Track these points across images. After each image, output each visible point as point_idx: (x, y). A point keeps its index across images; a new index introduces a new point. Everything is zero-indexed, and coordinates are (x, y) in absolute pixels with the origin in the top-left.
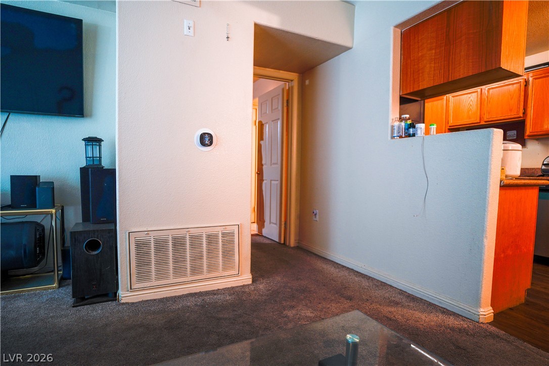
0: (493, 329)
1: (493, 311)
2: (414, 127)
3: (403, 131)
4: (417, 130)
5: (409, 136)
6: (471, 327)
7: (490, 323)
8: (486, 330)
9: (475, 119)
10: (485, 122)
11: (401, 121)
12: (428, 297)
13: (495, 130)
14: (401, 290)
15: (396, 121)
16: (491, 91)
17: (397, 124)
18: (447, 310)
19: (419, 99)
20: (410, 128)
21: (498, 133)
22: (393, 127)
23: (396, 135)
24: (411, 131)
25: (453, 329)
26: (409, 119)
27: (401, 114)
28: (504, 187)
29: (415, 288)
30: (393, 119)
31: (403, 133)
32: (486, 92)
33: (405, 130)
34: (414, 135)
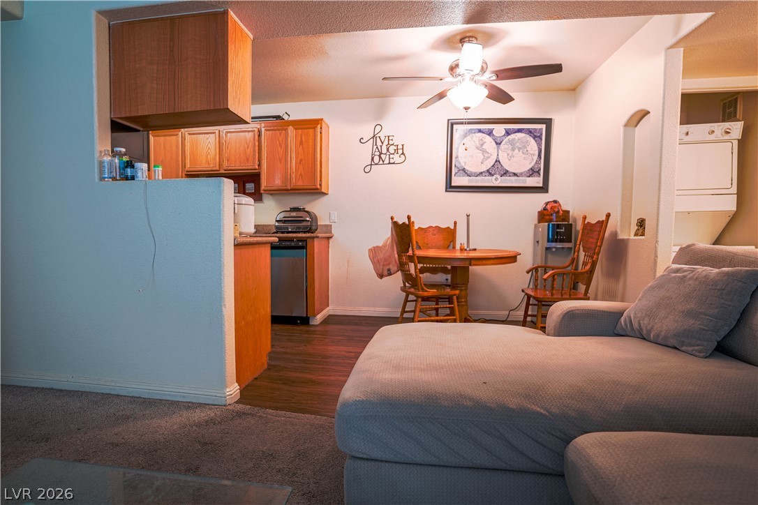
0: (240, 407)
1: (238, 387)
2: (133, 167)
3: (118, 170)
4: (136, 171)
5: (127, 178)
6: (218, 413)
7: (236, 402)
8: (233, 411)
9: (213, 166)
10: (225, 170)
11: (114, 156)
12: (170, 395)
13: (226, 180)
14: (132, 397)
15: (105, 154)
16: (229, 134)
17: (107, 159)
18: (192, 403)
19: (141, 129)
20: (127, 167)
21: (229, 185)
22: (101, 164)
23: (106, 176)
24: (129, 172)
25: (199, 425)
26: (125, 154)
27: (113, 146)
28: (238, 246)
29: (153, 388)
30: (101, 152)
31: (118, 173)
32: (224, 135)
33: (120, 170)
34: (133, 178)
